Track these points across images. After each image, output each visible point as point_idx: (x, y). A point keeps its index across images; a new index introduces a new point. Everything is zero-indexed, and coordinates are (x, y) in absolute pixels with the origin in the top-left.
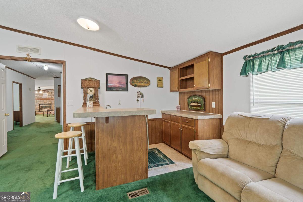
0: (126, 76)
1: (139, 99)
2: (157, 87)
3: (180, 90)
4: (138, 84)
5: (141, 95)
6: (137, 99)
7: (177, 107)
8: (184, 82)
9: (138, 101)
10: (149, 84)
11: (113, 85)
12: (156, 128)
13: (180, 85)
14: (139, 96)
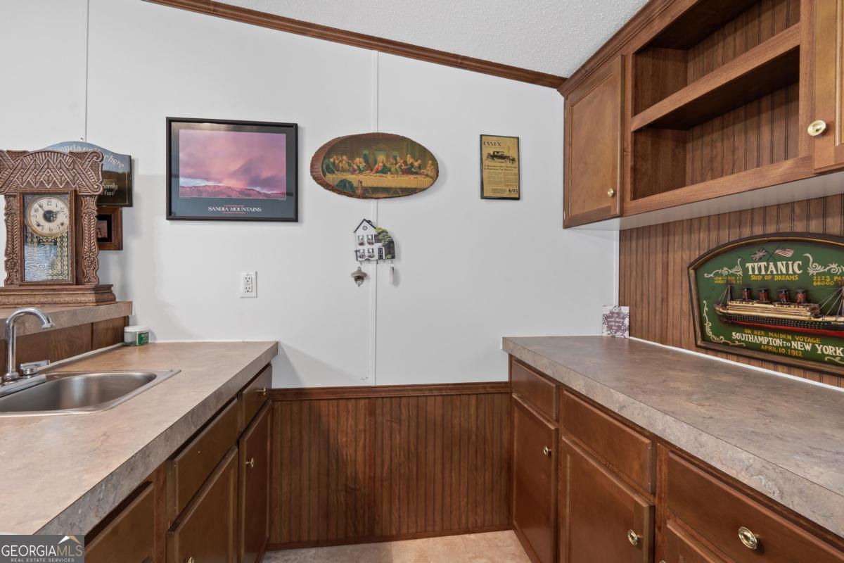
0: (291, 131)
1: (368, 268)
2: (483, 197)
3: (630, 204)
4: (361, 177)
5: (379, 245)
6: (354, 266)
7: (606, 317)
8: (667, 147)
9: (360, 277)
10: (428, 180)
11: (211, 184)
12: (474, 437)
13: (635, 170)
14: (367, 247)
